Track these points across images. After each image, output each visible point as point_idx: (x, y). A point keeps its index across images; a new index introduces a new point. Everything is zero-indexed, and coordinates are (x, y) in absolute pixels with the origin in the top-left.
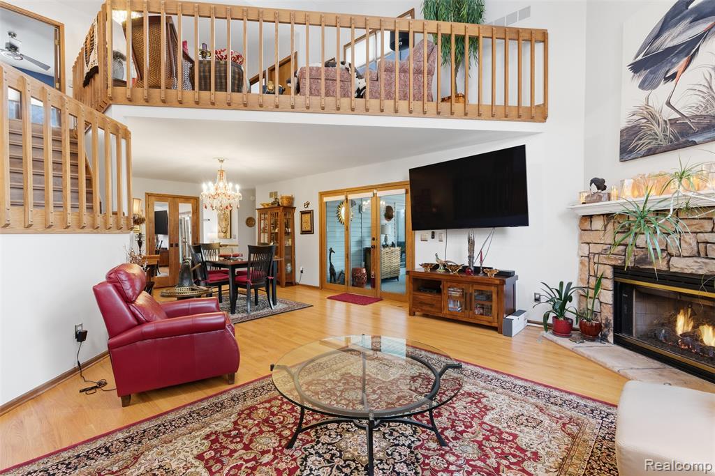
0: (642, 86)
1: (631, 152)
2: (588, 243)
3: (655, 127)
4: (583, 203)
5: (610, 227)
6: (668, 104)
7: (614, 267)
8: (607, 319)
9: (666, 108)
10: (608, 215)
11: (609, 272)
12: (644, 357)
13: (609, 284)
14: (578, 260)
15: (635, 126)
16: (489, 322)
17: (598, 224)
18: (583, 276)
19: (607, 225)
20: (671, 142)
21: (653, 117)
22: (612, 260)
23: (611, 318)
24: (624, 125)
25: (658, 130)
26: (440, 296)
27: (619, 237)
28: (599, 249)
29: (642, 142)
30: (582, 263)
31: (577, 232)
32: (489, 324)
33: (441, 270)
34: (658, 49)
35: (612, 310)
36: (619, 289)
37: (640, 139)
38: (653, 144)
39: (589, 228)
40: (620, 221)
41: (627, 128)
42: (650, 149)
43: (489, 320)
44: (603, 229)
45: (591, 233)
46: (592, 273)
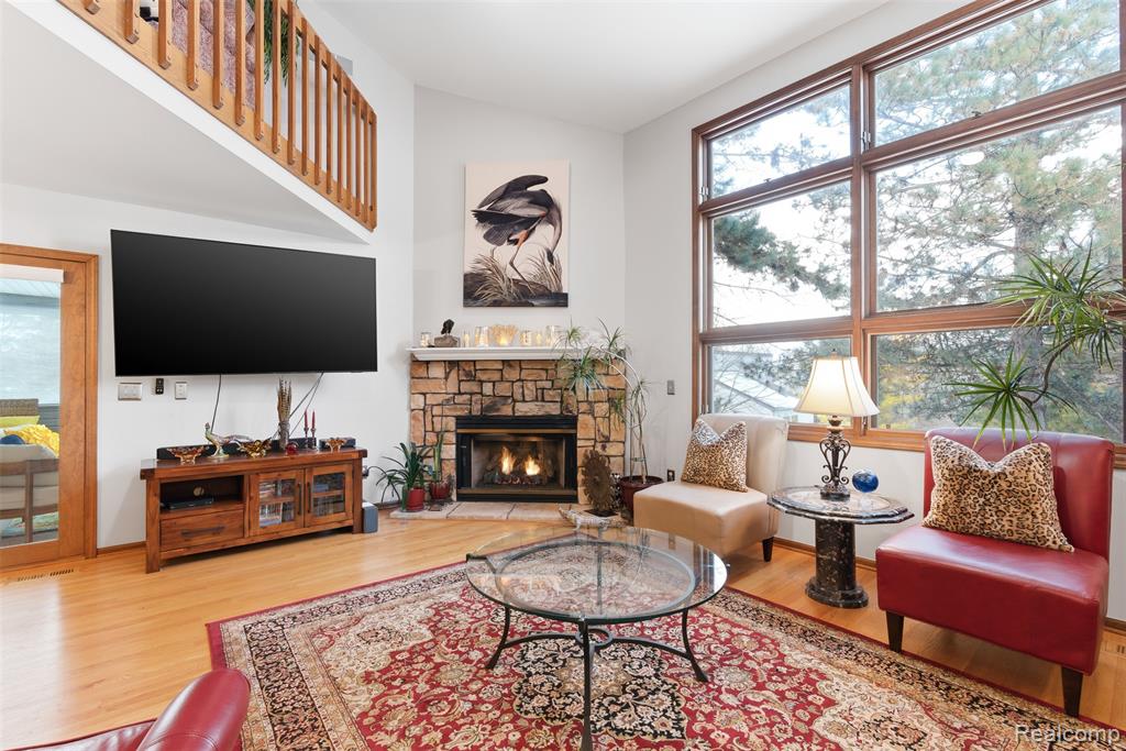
0: (487, 237)
1: (477, 298)
2: (424, 394)
3: (500, 282)
4: (430, 346)
5: (453, 374)
6: (511, 264)
7: (458, 418)
8: (450, 477)
9: (509, 266)
10: (450, 362)
11: (452, 423)
12: (492, 504)
13: (452, 438)
14: (406, 415)
15: (481, 275)
16: (339, 522)
17: (437, 372)
18: (418, 433)
19: (449, 373)
20: (515, 299)
21: (498, 271)
22: (455, 409)
23: (454, 474)
24: (468, 269)
25: (504, 286)
26: (240, 506)
27: (465, 387)
28: (440, 399)
29: (487, 292)
30: (414, 418)
31: (406, 380)
32: (338, 526)
33: (220, 456)
34: (502, 210)
35: (454, 466)
36: (462, 441)
37: (486, 289)
38: (499, 297)
39: (425, 375)
40: (466, 370)
41: (472, 274)
42: (495, 301)
43: (340, 519)
44: (443, 376)
45: (429, 381)
46: (429, 428)
